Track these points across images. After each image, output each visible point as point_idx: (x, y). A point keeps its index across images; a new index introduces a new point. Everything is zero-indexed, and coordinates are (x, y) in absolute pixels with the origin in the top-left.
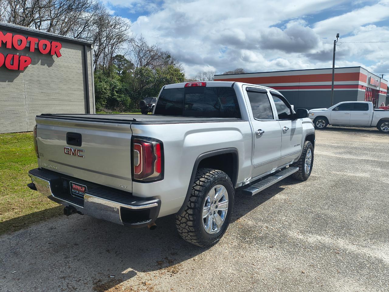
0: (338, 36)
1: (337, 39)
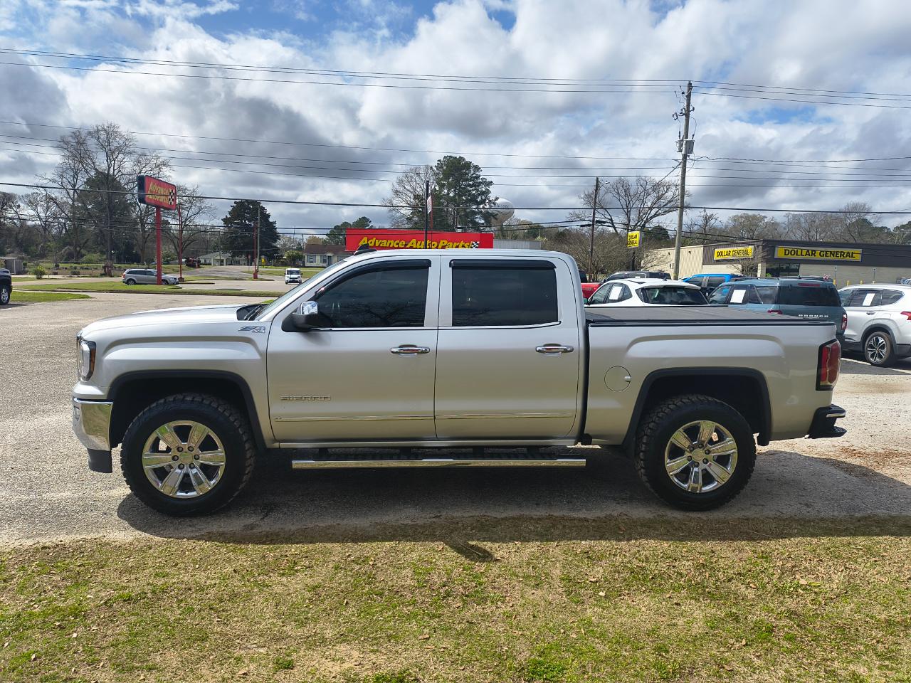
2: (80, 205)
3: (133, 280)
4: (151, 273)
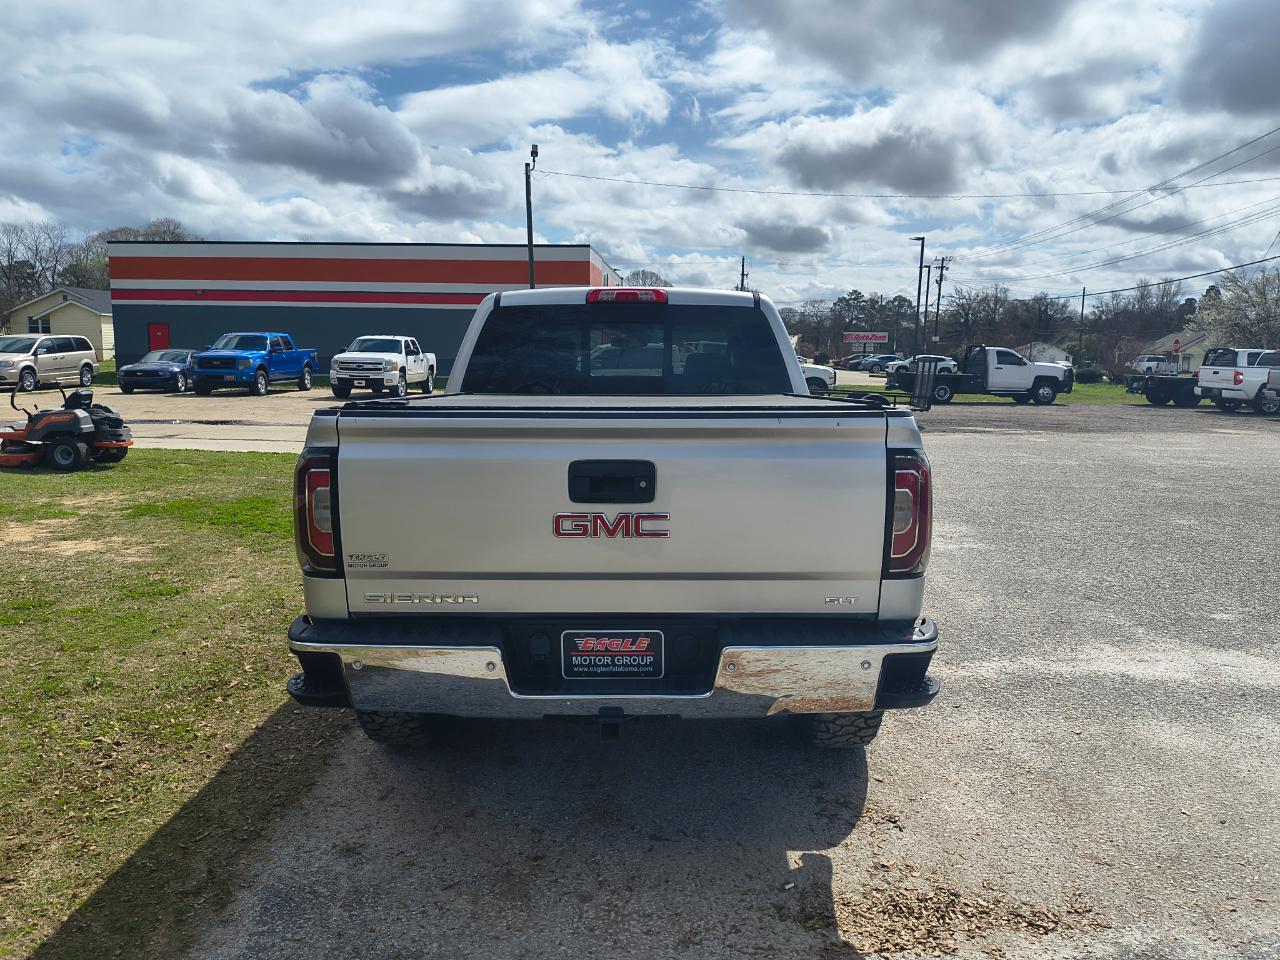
0: (534, 153)
1: (534, 161)
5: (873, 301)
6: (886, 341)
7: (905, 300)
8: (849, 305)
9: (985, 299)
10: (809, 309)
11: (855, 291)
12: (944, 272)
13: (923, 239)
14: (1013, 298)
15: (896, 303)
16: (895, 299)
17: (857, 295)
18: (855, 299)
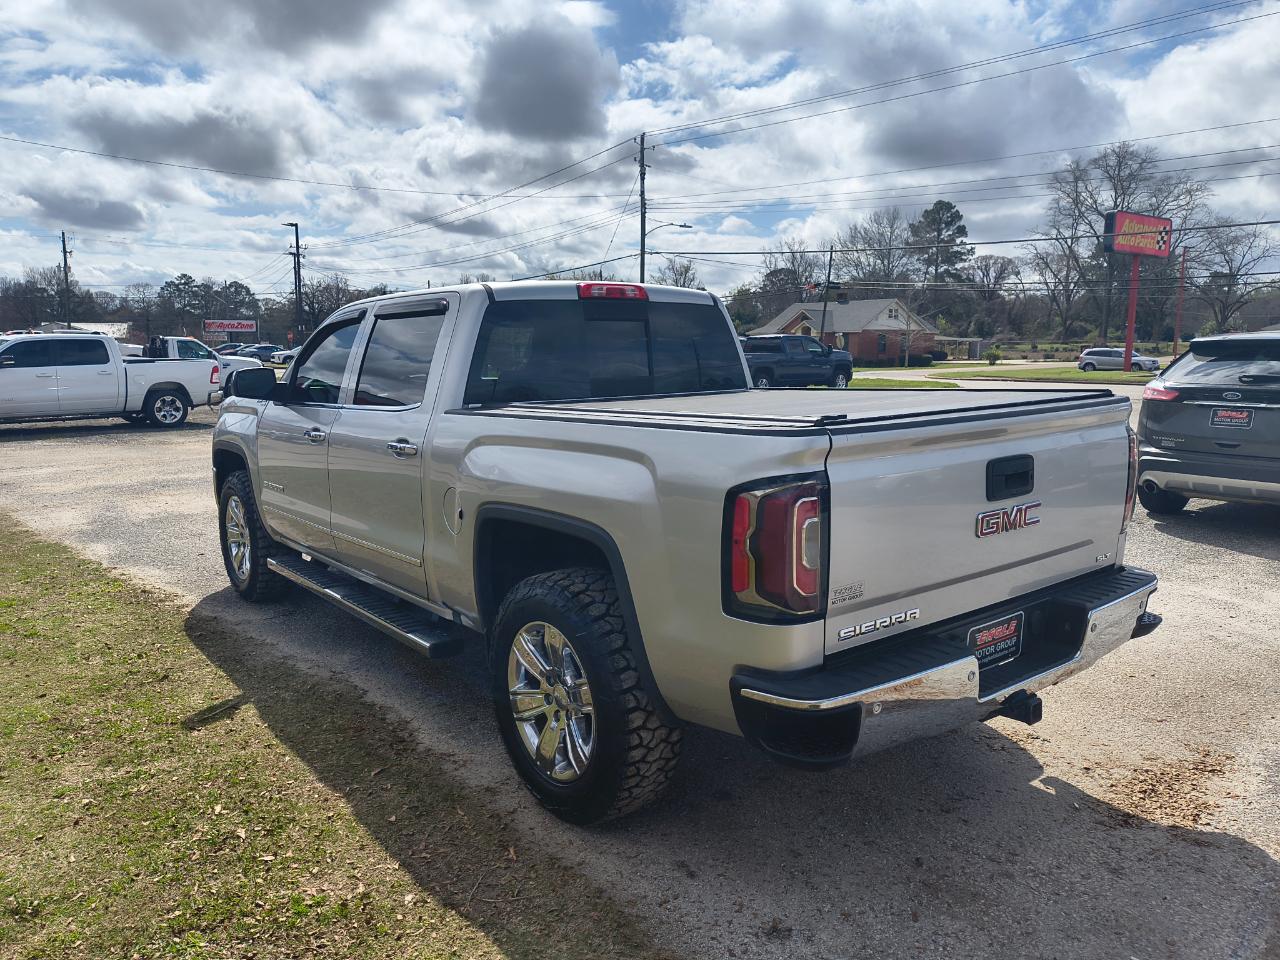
2: (1105, 265)
3: (1091, 364)
4: (1119, 354)
5: (207, 287)
6: (254, 330)
7: (242, 286)
8: (179, 290)
9: (327, 288)
10: (133, 295)
11: (185, 276)
12: (301, 260)
13: (296, 225)
14: (354, 288)
15: (233, 289)
16: (231, 285)
17: (187, 279)
18: (185, 284)
